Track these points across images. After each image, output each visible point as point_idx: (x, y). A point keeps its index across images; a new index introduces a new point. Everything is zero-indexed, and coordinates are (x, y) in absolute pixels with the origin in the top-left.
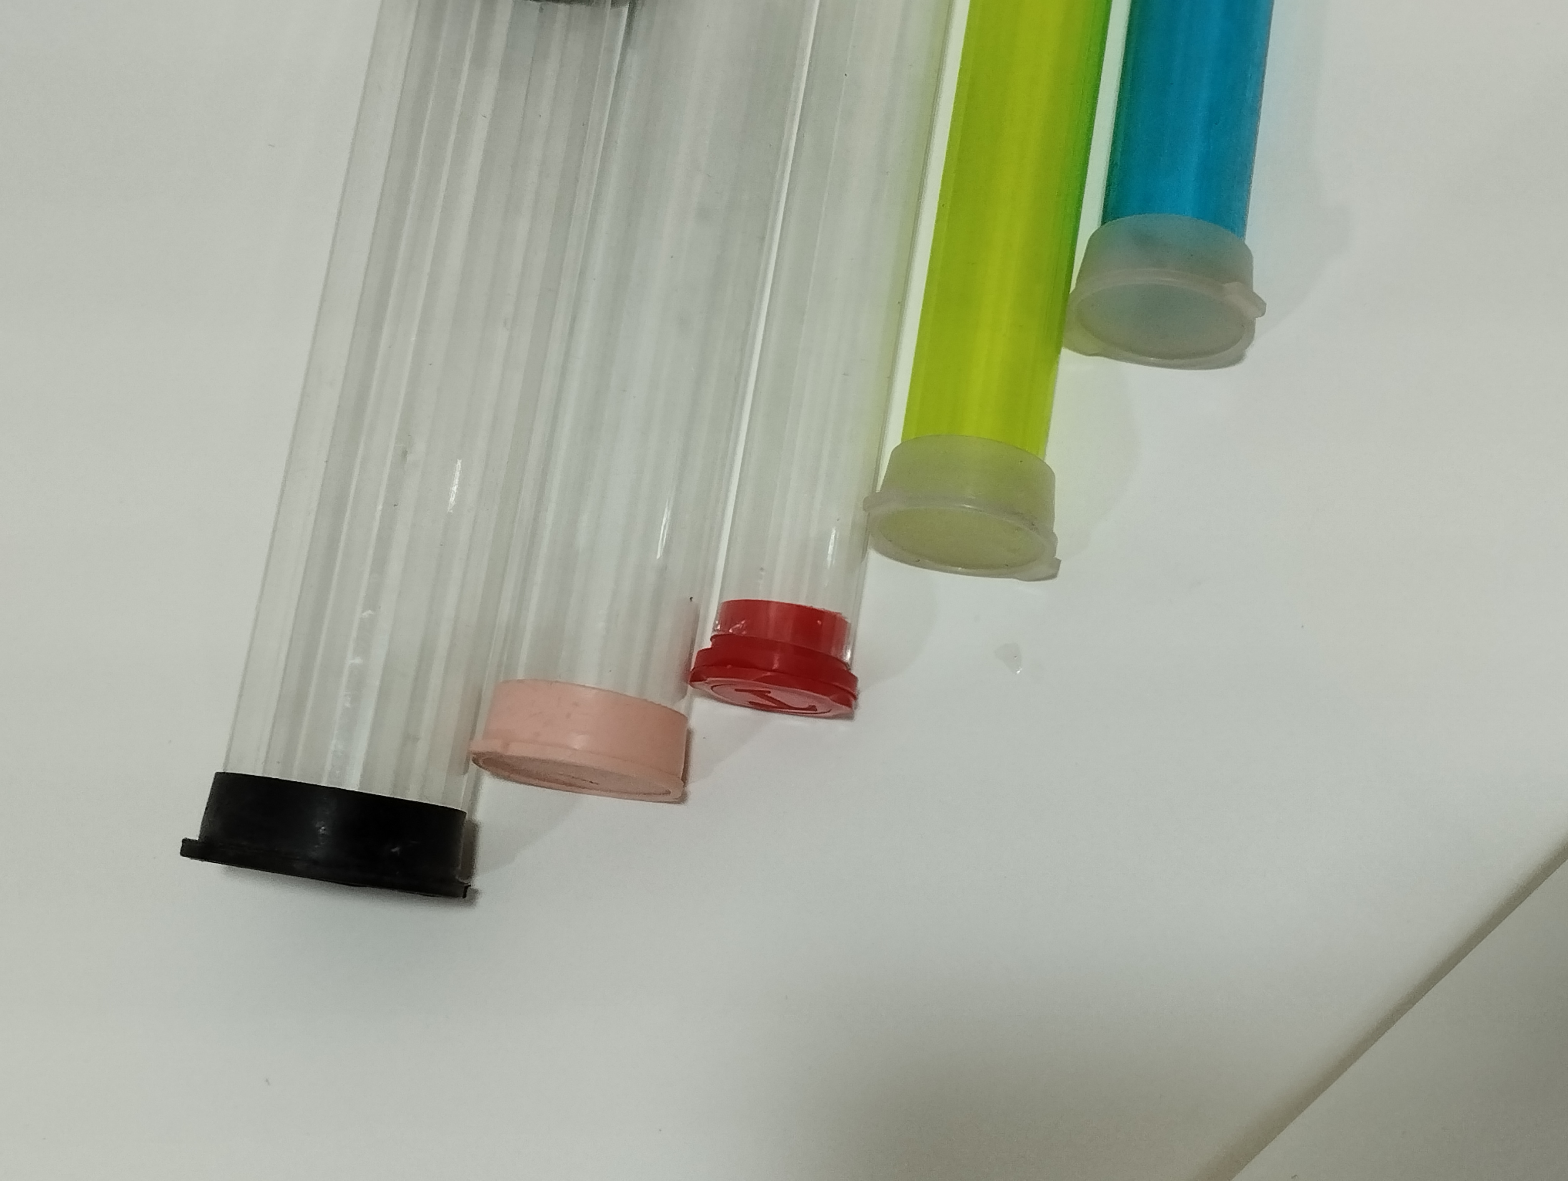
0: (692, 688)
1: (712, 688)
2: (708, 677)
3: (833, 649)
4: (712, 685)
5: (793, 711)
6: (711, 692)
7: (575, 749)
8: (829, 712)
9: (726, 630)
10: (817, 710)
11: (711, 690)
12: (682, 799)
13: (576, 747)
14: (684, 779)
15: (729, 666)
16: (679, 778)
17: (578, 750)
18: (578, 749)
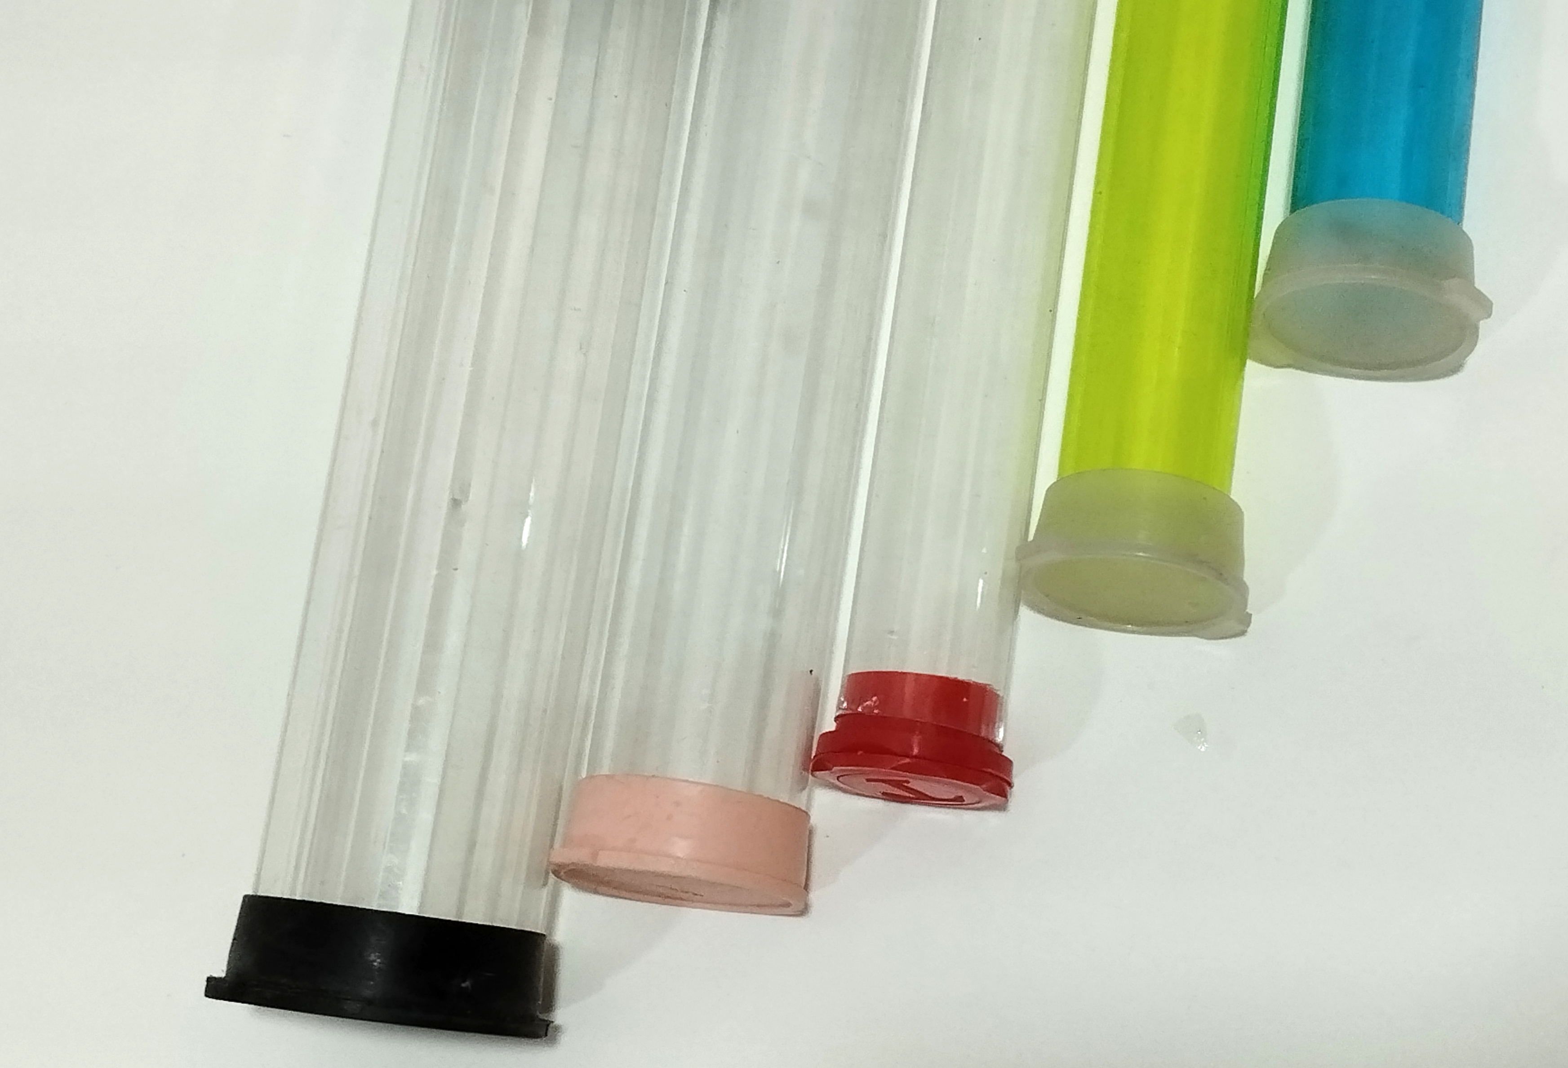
0: (813, 778)
1: (838, 778)
2: (834, 766)
3: (983, 727)
4: (838, 775)
5: (937, 802)
6: (838, 783)
7: (679, 858)
8: (979, 803)
9: (853, 707)
10: (964, 801)
11: (836, 780)
12: (803, 911)
13: (680, 855)
14: (806, 887)
15: (860, 753)
16: (801, 887)
17: (682, 859)
18: (682, 856)
